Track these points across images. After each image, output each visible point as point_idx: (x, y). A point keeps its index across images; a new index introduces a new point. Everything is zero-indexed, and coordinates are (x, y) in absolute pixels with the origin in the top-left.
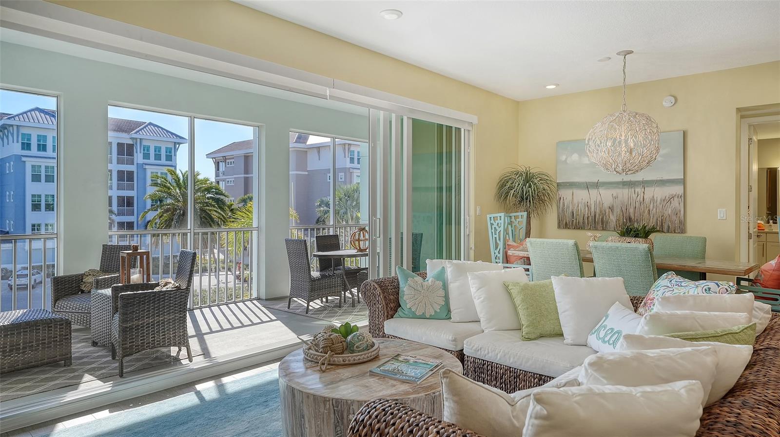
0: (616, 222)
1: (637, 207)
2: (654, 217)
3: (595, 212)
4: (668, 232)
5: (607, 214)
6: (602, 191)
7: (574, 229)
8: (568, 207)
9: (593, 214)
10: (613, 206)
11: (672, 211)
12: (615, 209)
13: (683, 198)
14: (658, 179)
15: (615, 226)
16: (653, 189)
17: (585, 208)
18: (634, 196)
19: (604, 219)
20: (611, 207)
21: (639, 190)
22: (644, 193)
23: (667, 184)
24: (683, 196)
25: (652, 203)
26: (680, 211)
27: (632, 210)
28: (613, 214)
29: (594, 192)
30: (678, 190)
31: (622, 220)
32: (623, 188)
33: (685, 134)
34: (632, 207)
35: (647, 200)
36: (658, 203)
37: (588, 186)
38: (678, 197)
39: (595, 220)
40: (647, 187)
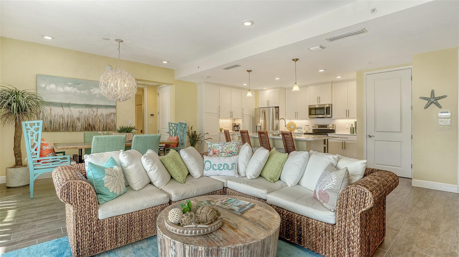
0: (81, 126)
1: (93, 118)
3: (68, 121)
4: (109, 131)
5: (76, 122)
6: (72, 108)
7: (52, 131)
8: (47, 118)
9: (66, 122)
10: (79, 118)
12: (81, 119)
15: (81, 129)
17: (60, 119)
19: (74, 125)
20: (78, 118)
21: (95, 109)
22: (97, 111)
23: (109, 108)
25: (101, 117)
26: (114, 121)
27: (90, 120)
29: (66, 110)
31: (85, 125)
32: (86, 108)
35: (99, 115)
36: (104, 116)
37: (62, 105)
40: (99, 108)
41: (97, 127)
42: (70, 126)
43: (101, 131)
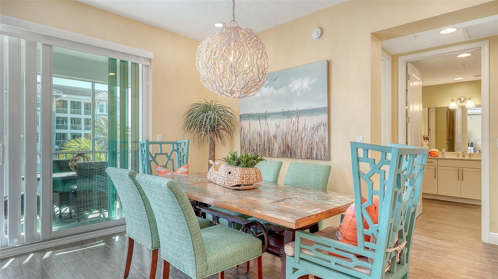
0: (279, 149)
1: (293, 135)
2: (305, 145)
3: (264, 140)
4: (316, 159)
5: (272, 142)
6: (269, 121)
8: (247, 136)
9: (263, 142)
10: (276, 135)
11: (319, 139)
12: (278, 137)
13: (327, 126)
14: (308, 108)
15: (278, 153)
16: (305, 118)
17: (258, 137)
18: (291, 125)
19: (271, 147)
20: (275, 136)
21: (294, 119)
22: (298, 122)
24: (327, 124)
25: (304, 131)
26: (325, 139)
27: (289, 139)
28: (276, 142)
29: (263, 122)
30: (323, 118)
31: (282, 148)
33: (329, 63)
34: (290, 136)
35: (300, 129)
36: (308, 131)
38: (323, 125)
39: (264, 148)
41: (298, 151)
42: (266, 148)
43: (304, 159)
